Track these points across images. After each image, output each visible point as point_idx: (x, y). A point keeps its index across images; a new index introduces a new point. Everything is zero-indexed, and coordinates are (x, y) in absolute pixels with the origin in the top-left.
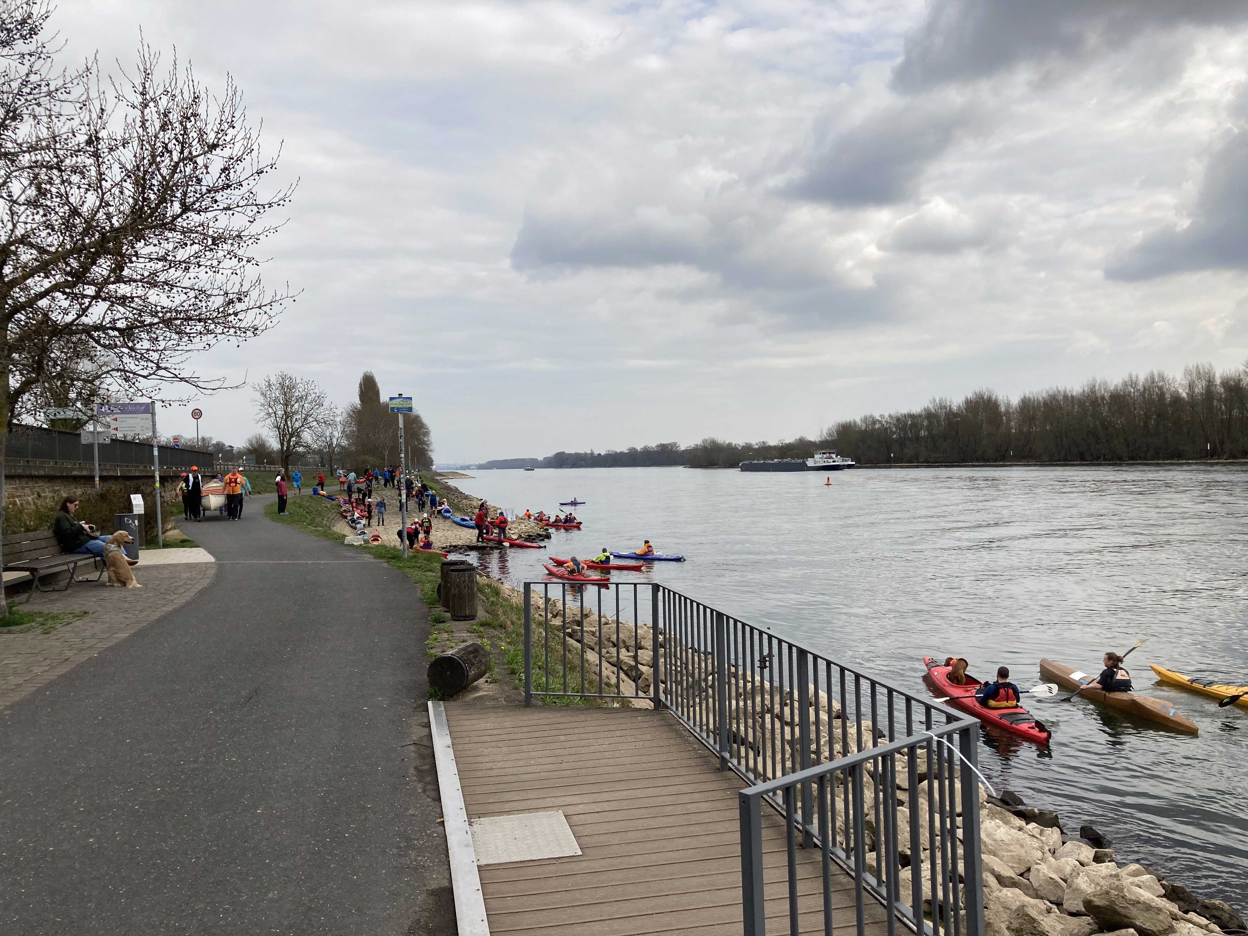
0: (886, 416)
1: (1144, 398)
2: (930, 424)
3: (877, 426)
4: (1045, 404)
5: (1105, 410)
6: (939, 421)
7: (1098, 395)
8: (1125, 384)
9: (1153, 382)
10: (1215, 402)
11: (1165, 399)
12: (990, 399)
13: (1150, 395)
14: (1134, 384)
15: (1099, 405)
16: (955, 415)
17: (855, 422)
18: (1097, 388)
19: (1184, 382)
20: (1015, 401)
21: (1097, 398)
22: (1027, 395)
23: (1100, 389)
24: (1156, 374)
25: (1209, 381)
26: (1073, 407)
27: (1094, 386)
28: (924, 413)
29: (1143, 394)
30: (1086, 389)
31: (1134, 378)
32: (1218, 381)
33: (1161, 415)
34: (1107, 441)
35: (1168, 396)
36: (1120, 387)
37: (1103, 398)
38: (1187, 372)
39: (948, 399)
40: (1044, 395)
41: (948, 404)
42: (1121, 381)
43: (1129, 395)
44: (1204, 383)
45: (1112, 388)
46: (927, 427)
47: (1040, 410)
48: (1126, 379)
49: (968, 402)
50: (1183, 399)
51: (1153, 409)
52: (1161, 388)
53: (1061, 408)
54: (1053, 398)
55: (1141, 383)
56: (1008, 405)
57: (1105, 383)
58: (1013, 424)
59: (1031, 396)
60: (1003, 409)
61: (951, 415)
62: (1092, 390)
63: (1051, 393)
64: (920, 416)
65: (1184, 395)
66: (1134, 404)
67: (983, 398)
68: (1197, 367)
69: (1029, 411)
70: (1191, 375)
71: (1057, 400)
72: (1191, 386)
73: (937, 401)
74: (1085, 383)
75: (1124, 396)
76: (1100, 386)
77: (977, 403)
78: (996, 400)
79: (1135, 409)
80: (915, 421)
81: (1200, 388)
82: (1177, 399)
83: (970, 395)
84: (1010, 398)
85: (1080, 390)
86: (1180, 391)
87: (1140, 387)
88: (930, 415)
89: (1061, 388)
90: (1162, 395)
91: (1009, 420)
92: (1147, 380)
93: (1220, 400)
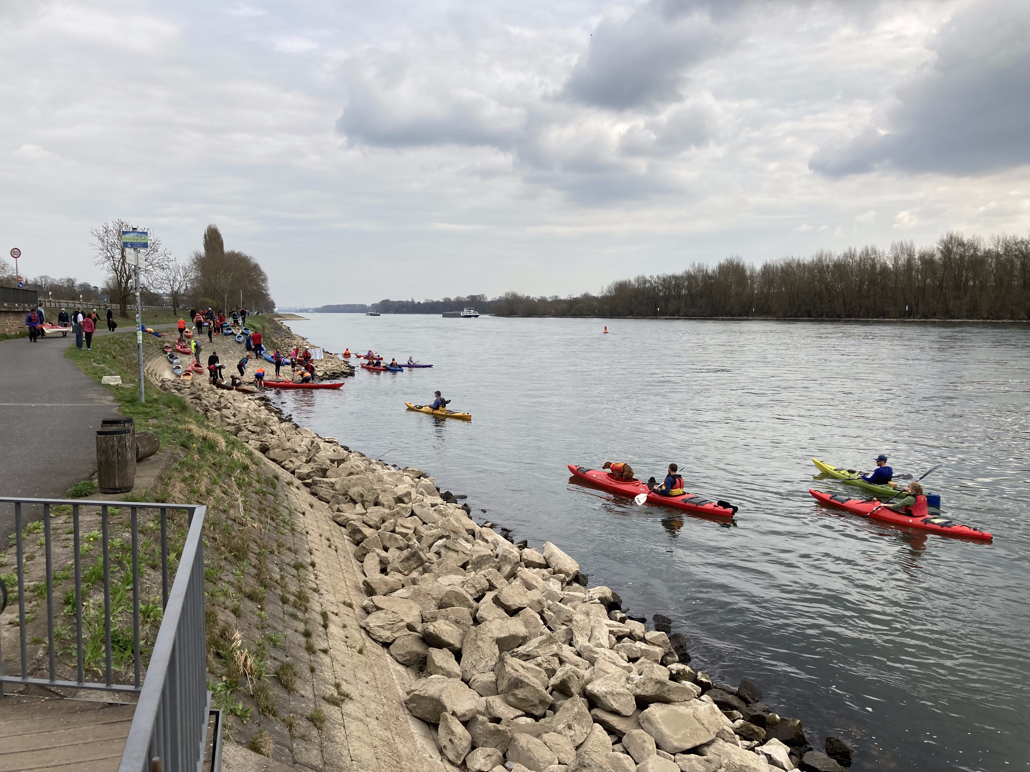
0: (655, 277)
1: (860, 267)
2: (690, 284)
3: (648, 285)
4: (782, 270)
5: (829, 277)
6: (697, 282)
7: (825, 264)
8: (846, 256)
9: (867, 255)
10: (914, 273)
11: (876, 269)
12: (738, 266)
13: (864, 265)
14: (852, 256)
15: (825, 272)
16: (710, 277)
17: (630, 282)
18: (823, 258)
19: (891, 256)
20: (758, 267)
21: (823, 266)
22: (768, 262)
23: (826, 259)
24: (870, 248)
25: (910, 255)
26: (804, 273)
27: (822, 256)
28: (685, 275)
29: (859, 264)
30: (815, 259)
31: (853, 251)
32: (917, 256)
33: (872, 282)
34: (830, 302)
35: (878, 266)
36: (841, 258)
37: (828, 266)
38: (894, 248)
39: (705, 264)
40: (782, 263)
41: (705, 268)
42: (843, 253)
43: (849, 265)
44: (906, 256)
45: (835, 258)
46: (688, 287)
47: (777, 275)
48: (847, 251)
49: (721, 267)
50: (890, 269)
51: (866, 276)
52: (873, 260)
53: (794, 274)
54: (789, 265)
55: (858, 255)
56: (752, 270)
57: (830, 255)
58: (755, 286)
59: (771, 263)
60: (748, 273)
61: (707, 277)
62: (820, 260)
63: (787, 261)
64: (682, 277)
65: (891, 266)
66: (852, 272)
67: (732, 264)
68: (901, 244)
69: (769, 275)
70: (896, 250)
71: (791, 268)
72: (896, 259)
73: (696, 266)
74: (815, 254)
75: (844, 266)
76: (826, 256)
77: (728, 268)
78: (743, 266)
79: (852, 276)
80: (678, 281)
81: (903, 260)
82: (884, 269)
83: (723, 261)
84: (754, 265)
85: (811, 260)
86: (888, 262)
87: (857, 258)
88: (690, 277)
89: (796, 257)
90: (873, 266)
91: (752, 283)
92: (862, 253)
93: (918, 271)
